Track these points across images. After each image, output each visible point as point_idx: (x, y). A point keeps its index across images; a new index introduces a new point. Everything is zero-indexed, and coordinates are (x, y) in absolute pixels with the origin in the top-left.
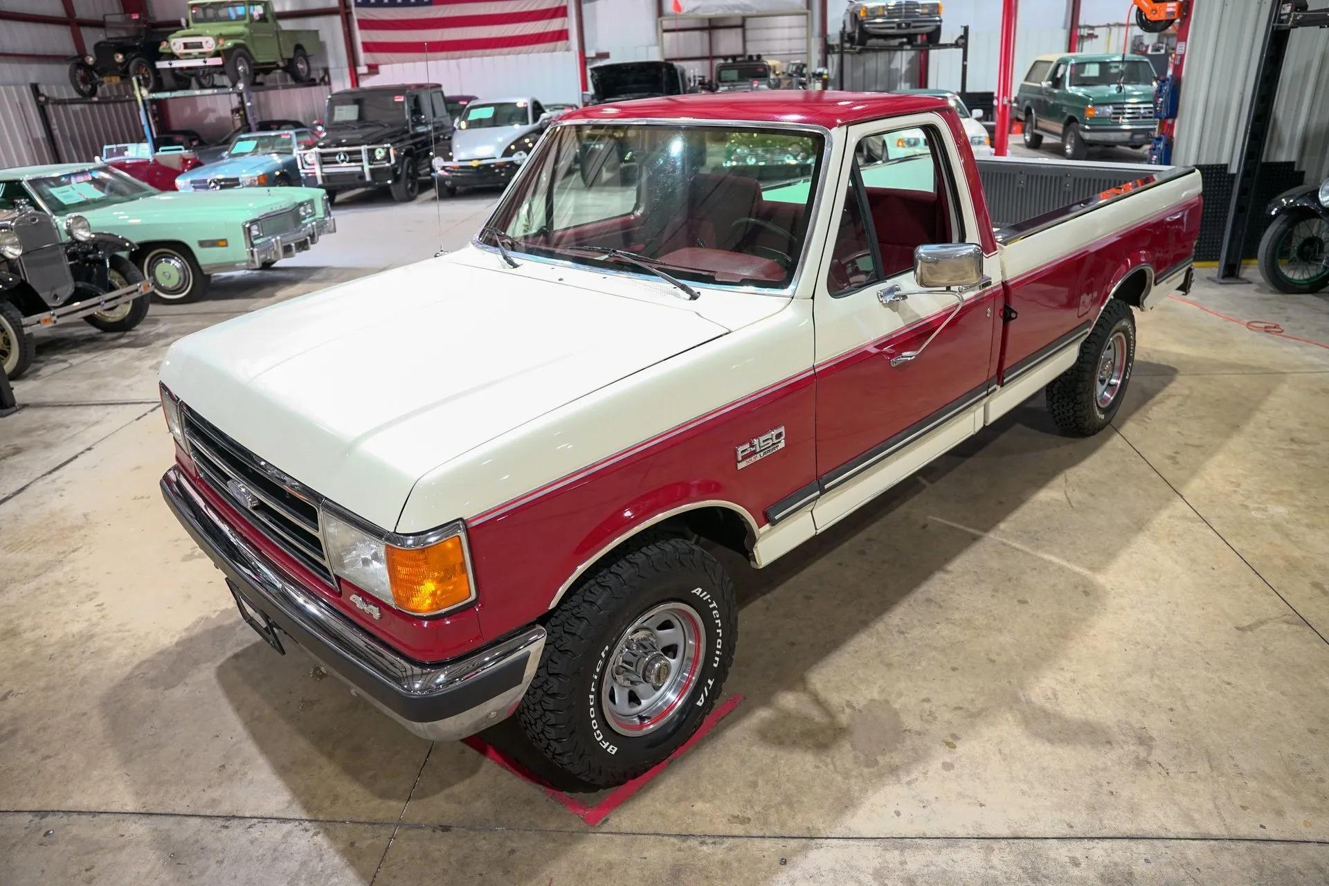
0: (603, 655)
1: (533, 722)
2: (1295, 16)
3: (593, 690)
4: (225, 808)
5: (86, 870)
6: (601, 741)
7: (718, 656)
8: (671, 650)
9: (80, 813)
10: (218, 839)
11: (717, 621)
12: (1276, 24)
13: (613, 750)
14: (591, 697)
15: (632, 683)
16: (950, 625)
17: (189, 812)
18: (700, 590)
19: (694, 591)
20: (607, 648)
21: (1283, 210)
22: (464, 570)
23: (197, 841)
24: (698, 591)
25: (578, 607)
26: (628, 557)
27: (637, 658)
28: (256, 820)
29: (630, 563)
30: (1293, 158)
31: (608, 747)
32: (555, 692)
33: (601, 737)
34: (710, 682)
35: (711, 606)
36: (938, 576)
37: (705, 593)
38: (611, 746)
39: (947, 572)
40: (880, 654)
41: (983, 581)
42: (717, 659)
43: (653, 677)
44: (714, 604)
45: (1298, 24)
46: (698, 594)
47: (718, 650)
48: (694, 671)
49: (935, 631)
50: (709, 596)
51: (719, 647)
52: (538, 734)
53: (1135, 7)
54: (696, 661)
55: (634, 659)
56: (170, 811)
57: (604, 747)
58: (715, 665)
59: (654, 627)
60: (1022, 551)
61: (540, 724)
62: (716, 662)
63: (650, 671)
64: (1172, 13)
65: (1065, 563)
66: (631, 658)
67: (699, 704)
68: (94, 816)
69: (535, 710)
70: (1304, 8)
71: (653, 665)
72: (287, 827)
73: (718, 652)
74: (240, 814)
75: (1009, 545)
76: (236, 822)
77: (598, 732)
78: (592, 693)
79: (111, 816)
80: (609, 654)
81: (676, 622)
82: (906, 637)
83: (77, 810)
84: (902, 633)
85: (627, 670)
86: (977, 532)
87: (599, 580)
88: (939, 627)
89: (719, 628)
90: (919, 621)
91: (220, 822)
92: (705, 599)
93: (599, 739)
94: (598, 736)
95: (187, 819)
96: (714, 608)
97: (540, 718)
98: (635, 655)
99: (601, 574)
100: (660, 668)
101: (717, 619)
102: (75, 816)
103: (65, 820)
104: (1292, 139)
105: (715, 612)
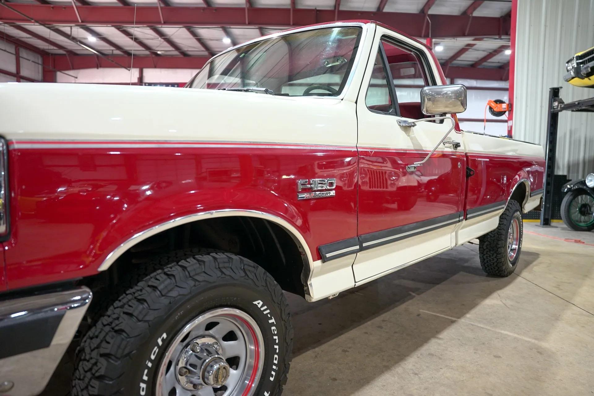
0: (160, 342)
2: (561, 106)
3: (145, 378)
7: (274, 370)
8: (233, 362)
11: (275, 338)
12: (552, 110)
14: (143, 385)
15: (195, 386)
16: (450, 370)
18: (261, 303)
19: (256, 303)
20: (165, 336)
21: (569, 190)
24: (259, 303)
26: (196, 256)
27: (201, 362)
29: (198, 260)
30: (565, 173)
32: (103, 373)
34: (266, 394)
35: (270, 321)
36: (433, 341)
37: (265, 307)
39: (440, 339)
40: (402, 388)
41: (466, 344)
42: (273, 373)
43: (211, 378)
44: (272, 321)
45: (562, 109)
46: (259, 306)
47: (275, 364)
48: (254, 378)
49: (440, 373)
50: (268, 311)
51: (276, 362)
53: (488, 107)
54: (256, 370)
55: (198, 362)
58: (272, 379)
59: (220, 336)
60: (486, 329)
62: (272, 376)
63: (209, 372)
64: (505, 108)
65: (516, 335)
66: (193, 360)
70: (563, 103)
71: (212, 366)
73: (274, 367)
75: (475, 325)
78: (144, 382)
80: (167, 344)
81: (239, 334)
82: (420, 378)
84: (416, 374)
85: (190, 372)
86: (454, 319)
87: (166, 270)
88: (442, 371)
89: (277, 344)
90: (427, 367)
92: (265, 313)
96: (272, 324)
98: (199, 358)
99: (170, 266)
100: (219, 369)
101: (275, 335)
104: (563, 166)
105: (273, 328)
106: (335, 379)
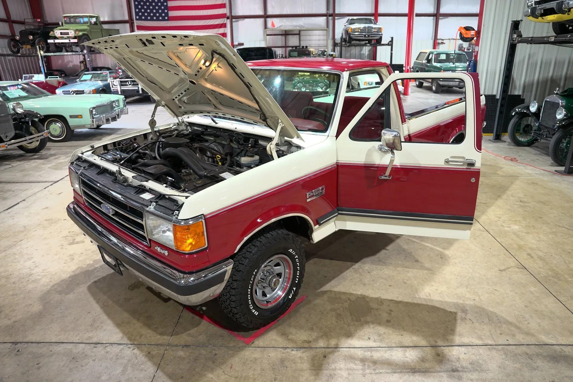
0: (254, 273)
1: (225, 301)
2: (518, 39)
3: (250, 287)
4: (95, 340)
5: (37, 364)
6: (252, 309)
7: (298, 278)
8: (279, 275)
9: (32, 343)
10: (92, 352)
11: (298, 264)
12: (511, 42)
13: (256, 313)
14: (249, 290)
15: (264, 287)
16: (388, 270)
17: (79, 341)
18: (292, 250)
19: (289, 251)
20: (256, 271)
21: (517, 113)
22: (203, 235)
23: (83, 353)
24: (291, 250)
25: (245, 253)
26: (264, 235)
27: (266, 277)
28: (108, 344)
29: (265, 237)
30: (520, 93)
31: (255, 312)
32: (235, 287)
33: (252, 307)
34: (294, 289)
35: (296, 257)
36: (383, 251)
37: (293, 252)
38: (256, 312)
39: (387, 250)
40: (360, 280)
41: (401, 253)
42: (297, 279)
43: (273, 284)
44: (297, 257)
45: (519, 42)
46: (291, 252)
47: (298, 275)
48: (289, 283)
49: (383, 272)
50: (295, 253)
51: (298, 274)
52: (227, 306)
53: (459, 32)
54: (289, 279)
55: (265, 278)
56: (71, 341)
57: (253, 312)
58: (297, 282)
59: (273, 265)
60: (416, 242)
61: (228, 301)
62: (297, 280)
63: (271, 282)
64: (473, 35)
65: (433, 246)
66: (263, 277)
67: (290, 297)
68: (38, 344)
69: (226, 295)
70: (521, 36)
71: (273, 280)
72: (121, 347)
73: (298, 277)
74: (101, 342)
75: (411, 240)
76: (99, 345)
77: (251, 305)
78: (249, 289)
79: (46, 344)
80: (257, 273)
81: (281, 263)
82: (371, 274)
83: (31, 341)
84: (369, 272)
85: (262, 282)
87: (253, 244)
88: (384, 270)
89: (298, 267)
90: (376, 268)
91: (93, 345)
92: (293, 254)
93: (251, 308)
94: (251, 307)
95: (78, 344)
96: (297, 258)
97: (228, 299)
98: (265, 276)
99: (254, 241)
100: (276, 280)
101: (298, 263)
102: (30, 344)
103: (26, 345)
104: (520, 86)
105: (297, 260)
106: (326, 277)
